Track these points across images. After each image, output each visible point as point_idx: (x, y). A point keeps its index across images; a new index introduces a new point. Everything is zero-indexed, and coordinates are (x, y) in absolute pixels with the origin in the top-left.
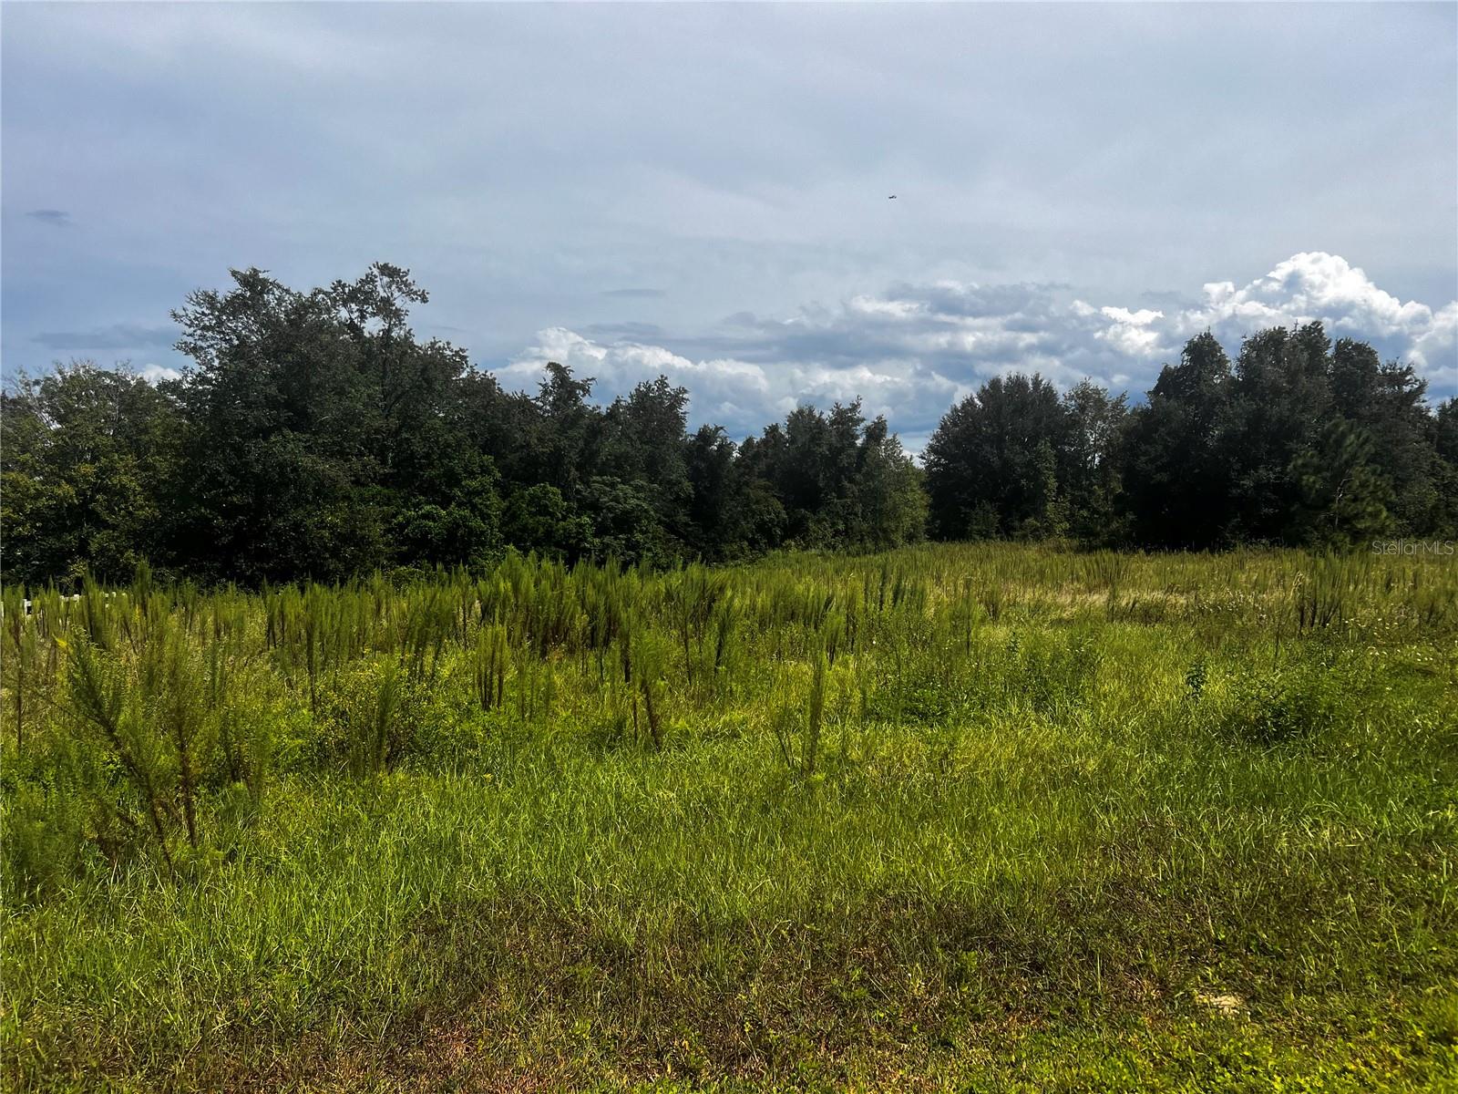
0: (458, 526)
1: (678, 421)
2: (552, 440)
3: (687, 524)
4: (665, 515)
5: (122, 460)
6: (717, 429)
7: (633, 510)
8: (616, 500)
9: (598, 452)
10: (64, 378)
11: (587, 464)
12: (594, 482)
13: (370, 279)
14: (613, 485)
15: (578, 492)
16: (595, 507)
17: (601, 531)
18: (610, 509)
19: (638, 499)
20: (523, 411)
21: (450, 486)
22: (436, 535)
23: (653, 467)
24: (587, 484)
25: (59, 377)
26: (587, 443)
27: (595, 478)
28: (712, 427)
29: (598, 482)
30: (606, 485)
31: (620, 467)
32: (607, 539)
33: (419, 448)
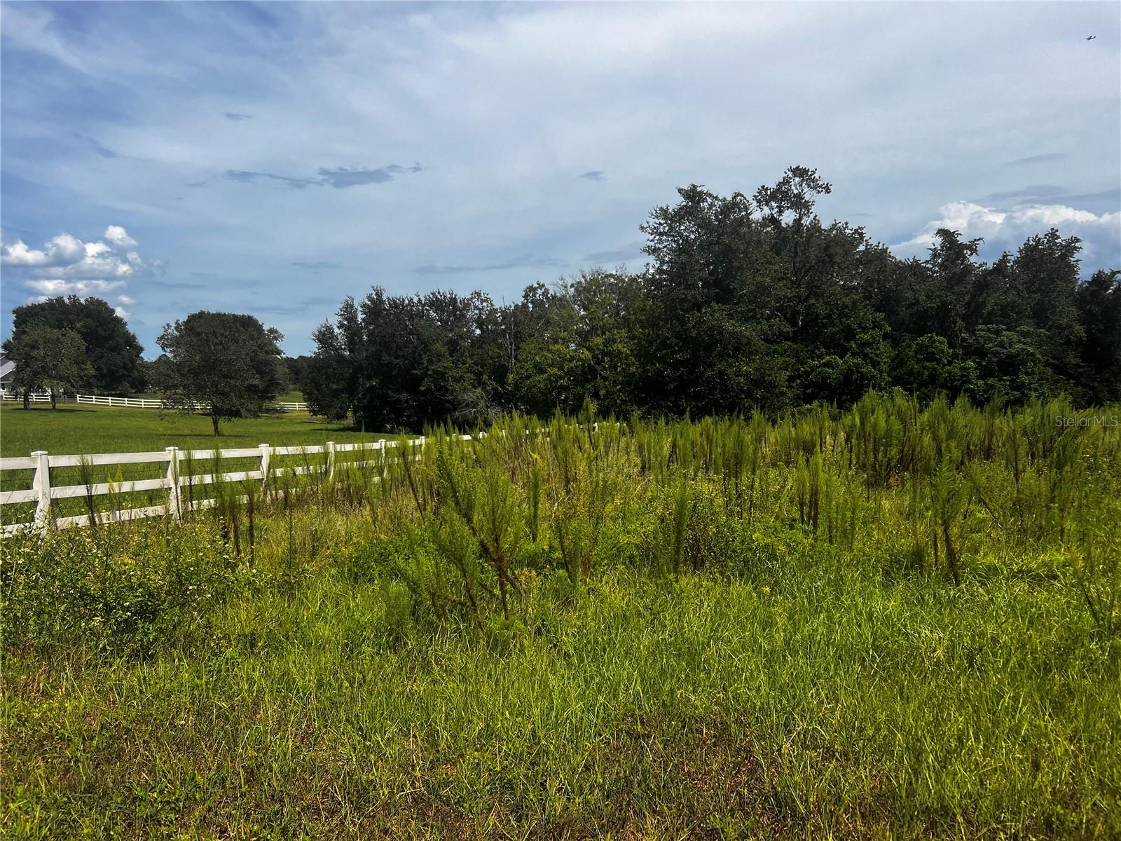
0: (852, 372)
1: (1071, 270)
2: (939, 296)
3: (1078, 366)
4: (1054, 358)
5: (618, 333)
6: (1114, 273)
7: (1018, 354)
8: (1001, 345)
9: (984, 303)
10: (586, 281)
11: (973, 314)
12: (979, 330)
13: (786, 181)
14: (998, 332)
15: (964, 340)
16: (980, 352)
17: (985, 373)
18: (995, 354)
19: (1024, 343)
20: (915, 274)
21: (848, 339)
22: (835, 379)
23: (1041, 314)
24: (973, 333)
25: (583, 280)
26: (973, 297)
27: (980, 327)
28: (1107, 271)
29: (983, 330)
30: (991, 332)
31: (1007, 316)
32: (990, 381)
33: (821, 310)
